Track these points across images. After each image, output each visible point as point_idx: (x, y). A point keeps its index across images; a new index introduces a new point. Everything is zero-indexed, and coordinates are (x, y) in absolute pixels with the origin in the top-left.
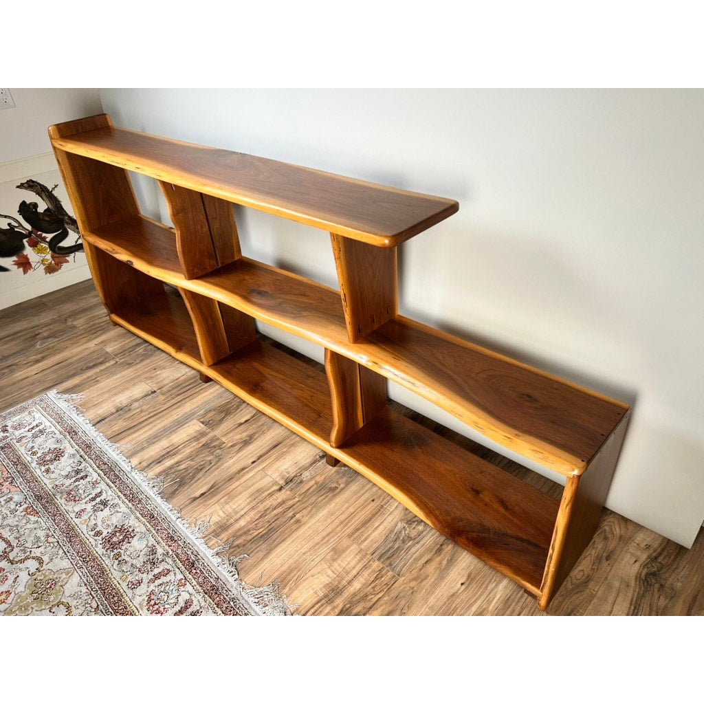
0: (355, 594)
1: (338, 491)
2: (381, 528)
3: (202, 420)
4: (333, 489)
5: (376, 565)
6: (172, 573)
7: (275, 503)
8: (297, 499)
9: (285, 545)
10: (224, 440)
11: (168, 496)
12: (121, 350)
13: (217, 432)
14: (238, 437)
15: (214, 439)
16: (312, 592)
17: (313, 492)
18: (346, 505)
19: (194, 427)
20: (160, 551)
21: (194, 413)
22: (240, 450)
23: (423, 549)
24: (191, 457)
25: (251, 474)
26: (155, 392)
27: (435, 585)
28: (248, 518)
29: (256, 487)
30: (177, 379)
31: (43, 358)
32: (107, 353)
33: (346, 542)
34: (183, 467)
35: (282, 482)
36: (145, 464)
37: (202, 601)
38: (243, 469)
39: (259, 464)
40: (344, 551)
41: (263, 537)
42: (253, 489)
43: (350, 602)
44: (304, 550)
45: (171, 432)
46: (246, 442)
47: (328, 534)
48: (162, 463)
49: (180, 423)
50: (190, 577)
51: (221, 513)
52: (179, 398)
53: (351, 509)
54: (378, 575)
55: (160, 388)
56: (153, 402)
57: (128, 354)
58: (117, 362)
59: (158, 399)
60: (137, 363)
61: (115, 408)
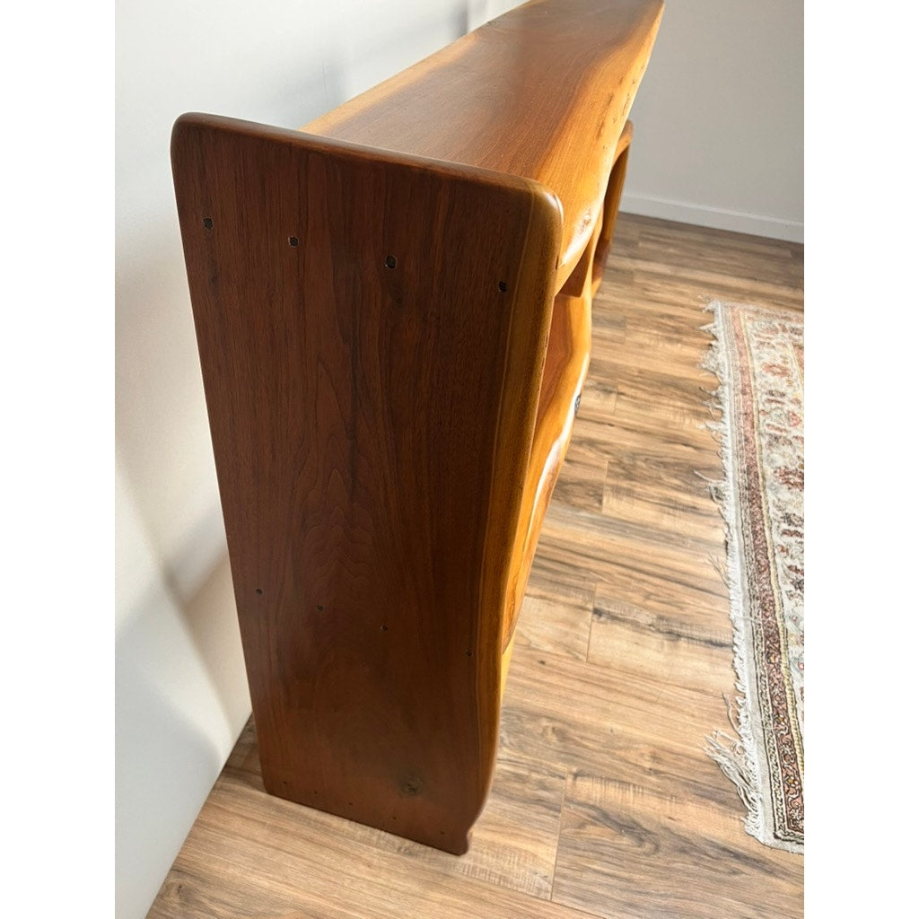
3: (597, 505)
10: (607, 465)
11: (719, 473)
12: (531, 812)
13: (602, 477)
14: (591, 455)
15: (611, 474)
19: (614, 506)
22: (605, 443)
24: (658, 482)
25: (626, 420)
26: (597, 612)
28: (671, 402)
29: (636, 411)
30: (542, 597)
34: (676, 482)
35: (614, 396)
38: (627, 429)
39: (610, 420)
41: (676, 386)
42: (641, 412)
45: (646, 526)
48: (691, 504)
51: (687, 421)
55: (584, 609)
56: (617, 595)
57: (535, 776)
58: (576, 776)
59: (607, 592)
60: (551, 719)
61: (676, 647)
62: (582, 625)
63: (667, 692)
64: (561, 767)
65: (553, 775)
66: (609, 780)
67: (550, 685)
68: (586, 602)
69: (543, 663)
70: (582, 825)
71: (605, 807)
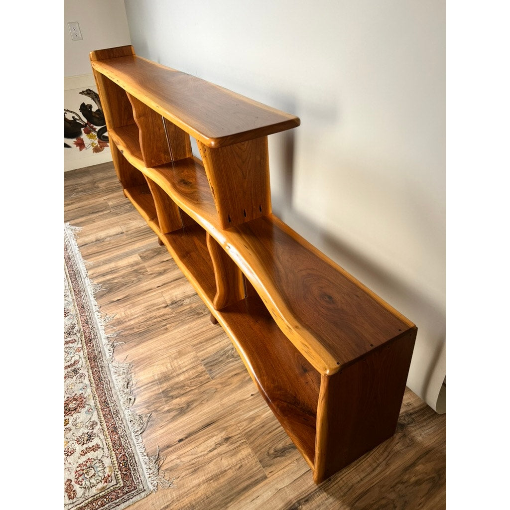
0: (177, 383)
1: (202, 315)
2: (218, 345)
4: (199, 314)
5: (201, 368)
6: (76, 343)
7: (158, 314)
8: (173, 315)
9: (150, 342)
10: (148, 269)
11: (98, 297)
12: (117, 205)
13: (146, 264)
14: (158, 269)
15: (144, 268)
16: (151, 375)
17: (185, 313)
18: (202, 326)
19: (135, 258)
20: (77, 328)
21: (139, 250)
22: (155, 277)
23: (238, 365)
24: (123, 276)
25: (154, 294)
26: (123, 233)
27: (232, 391)
28: (137, 320)
29: (152, 302)
31: (72, 203)
32: (108, 205)
33: (189, 349)
34: (115, 281)
35: (169, 303)
36: (95, 275)
37: (84, 363)
38: (150, 290)
39: (162, 288)
40: (185, 354)
41: (140, 334)
42: (149, 303)
43: (172, 387)
44: (160, 348)
45: (119, 259)
46: (160, 274)
47: (181, 342)
49: (127, 255)
50: (85, 347)
51: (123, 314)
52: (135, 239)
53: (204, 329)
54: (199, 375)
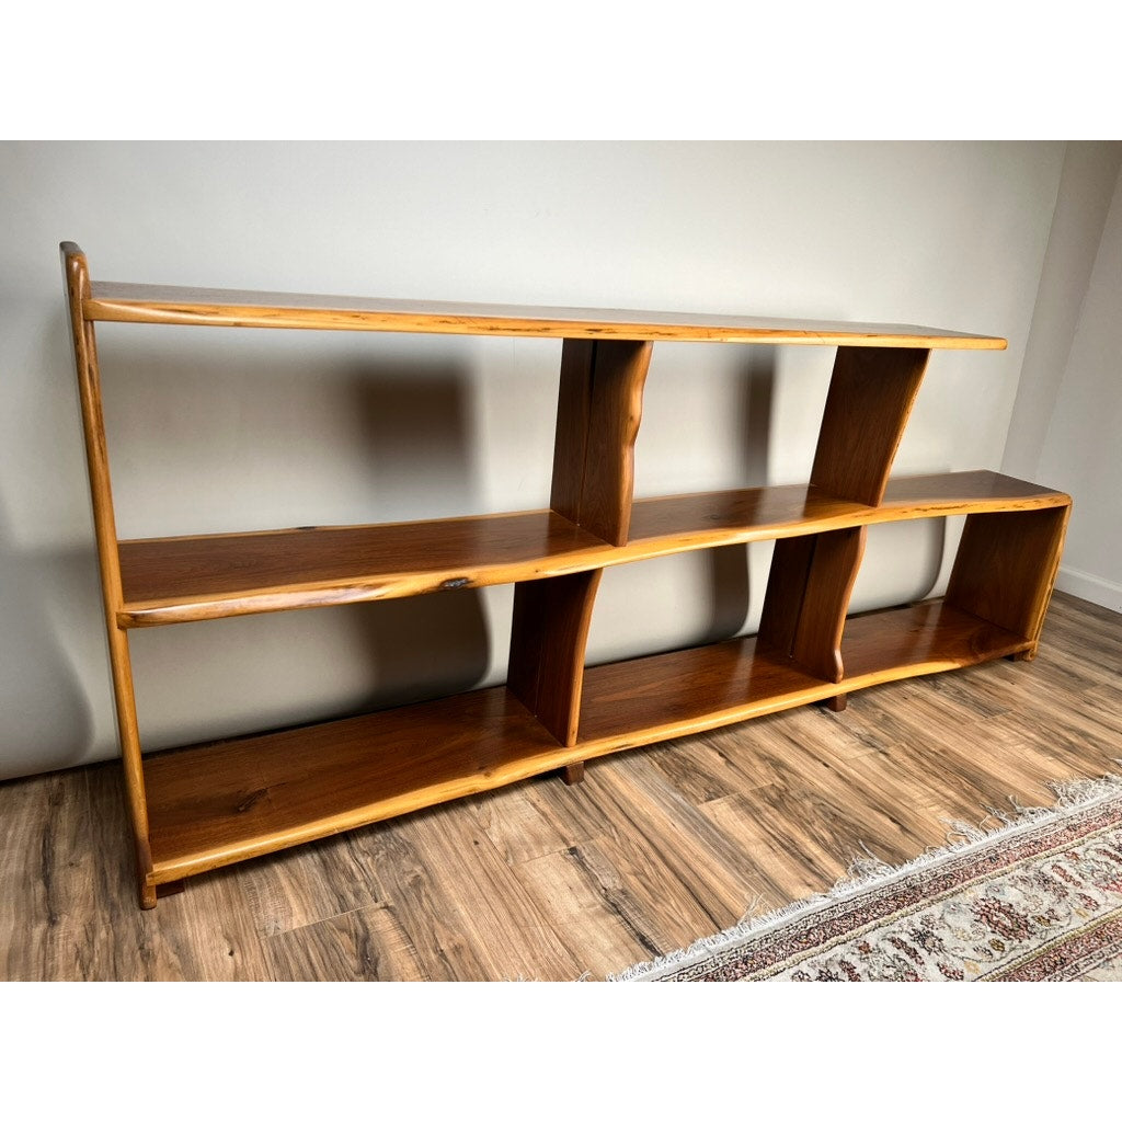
3: (702, 799)
4: (886, 718)
7: (910, 762)
8: (904, 745)
11: (898, 858)
13: (743, 788)
15: (759, 792)
17: (891, 732)
19: (719, 809)
22: (793, 771)
24: (803, 824)
25: (850, 770)
26: (574, 850)
29: (879, 771)
30: (544, 814)
34: (827, 836)
38: (840, 776)
39: (832, 762)
41: (974, 781)
42: (885, 775)
45: (727, 839)
48: (812, 856)
49: (703, 825)
55: (565, 841)
56: (611, 855)
57: (362, 885)
58: (387, 907)
59: (604, 847)
60: (425, 870)
61: (603, 916)
62: (546, 849)
63: (540, 931)
64: (386, 897)
65: (373, 894)
66: (403, 928)
67: (459, 856)
68: (574, 839)
69: (476, 843)
70: (342, 930)
71: (373, 936)
